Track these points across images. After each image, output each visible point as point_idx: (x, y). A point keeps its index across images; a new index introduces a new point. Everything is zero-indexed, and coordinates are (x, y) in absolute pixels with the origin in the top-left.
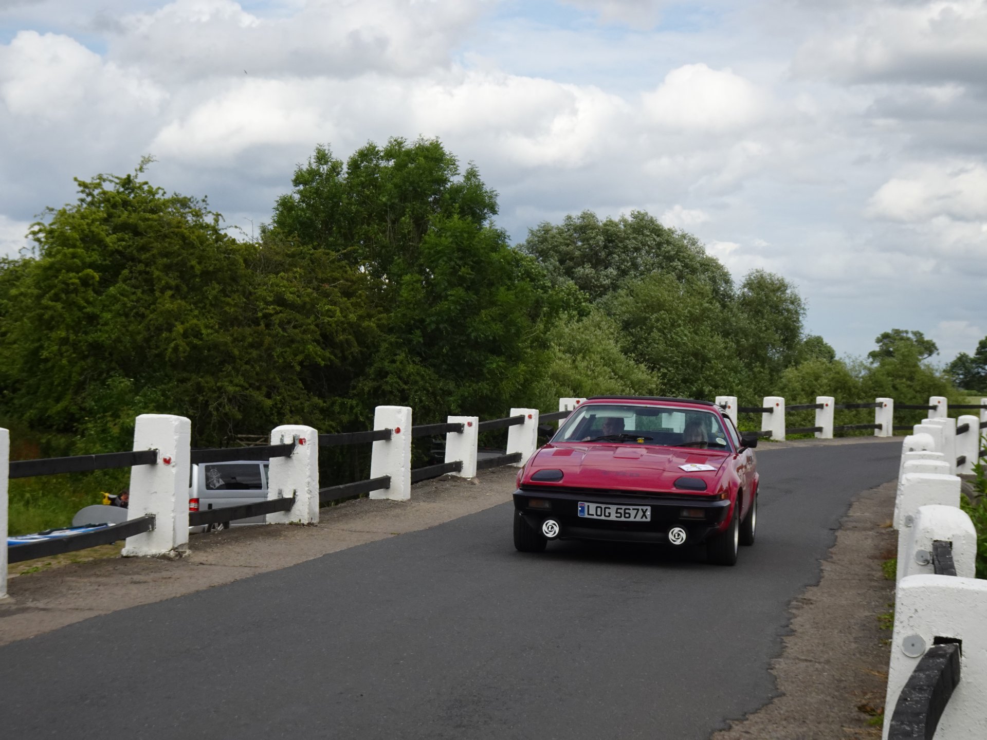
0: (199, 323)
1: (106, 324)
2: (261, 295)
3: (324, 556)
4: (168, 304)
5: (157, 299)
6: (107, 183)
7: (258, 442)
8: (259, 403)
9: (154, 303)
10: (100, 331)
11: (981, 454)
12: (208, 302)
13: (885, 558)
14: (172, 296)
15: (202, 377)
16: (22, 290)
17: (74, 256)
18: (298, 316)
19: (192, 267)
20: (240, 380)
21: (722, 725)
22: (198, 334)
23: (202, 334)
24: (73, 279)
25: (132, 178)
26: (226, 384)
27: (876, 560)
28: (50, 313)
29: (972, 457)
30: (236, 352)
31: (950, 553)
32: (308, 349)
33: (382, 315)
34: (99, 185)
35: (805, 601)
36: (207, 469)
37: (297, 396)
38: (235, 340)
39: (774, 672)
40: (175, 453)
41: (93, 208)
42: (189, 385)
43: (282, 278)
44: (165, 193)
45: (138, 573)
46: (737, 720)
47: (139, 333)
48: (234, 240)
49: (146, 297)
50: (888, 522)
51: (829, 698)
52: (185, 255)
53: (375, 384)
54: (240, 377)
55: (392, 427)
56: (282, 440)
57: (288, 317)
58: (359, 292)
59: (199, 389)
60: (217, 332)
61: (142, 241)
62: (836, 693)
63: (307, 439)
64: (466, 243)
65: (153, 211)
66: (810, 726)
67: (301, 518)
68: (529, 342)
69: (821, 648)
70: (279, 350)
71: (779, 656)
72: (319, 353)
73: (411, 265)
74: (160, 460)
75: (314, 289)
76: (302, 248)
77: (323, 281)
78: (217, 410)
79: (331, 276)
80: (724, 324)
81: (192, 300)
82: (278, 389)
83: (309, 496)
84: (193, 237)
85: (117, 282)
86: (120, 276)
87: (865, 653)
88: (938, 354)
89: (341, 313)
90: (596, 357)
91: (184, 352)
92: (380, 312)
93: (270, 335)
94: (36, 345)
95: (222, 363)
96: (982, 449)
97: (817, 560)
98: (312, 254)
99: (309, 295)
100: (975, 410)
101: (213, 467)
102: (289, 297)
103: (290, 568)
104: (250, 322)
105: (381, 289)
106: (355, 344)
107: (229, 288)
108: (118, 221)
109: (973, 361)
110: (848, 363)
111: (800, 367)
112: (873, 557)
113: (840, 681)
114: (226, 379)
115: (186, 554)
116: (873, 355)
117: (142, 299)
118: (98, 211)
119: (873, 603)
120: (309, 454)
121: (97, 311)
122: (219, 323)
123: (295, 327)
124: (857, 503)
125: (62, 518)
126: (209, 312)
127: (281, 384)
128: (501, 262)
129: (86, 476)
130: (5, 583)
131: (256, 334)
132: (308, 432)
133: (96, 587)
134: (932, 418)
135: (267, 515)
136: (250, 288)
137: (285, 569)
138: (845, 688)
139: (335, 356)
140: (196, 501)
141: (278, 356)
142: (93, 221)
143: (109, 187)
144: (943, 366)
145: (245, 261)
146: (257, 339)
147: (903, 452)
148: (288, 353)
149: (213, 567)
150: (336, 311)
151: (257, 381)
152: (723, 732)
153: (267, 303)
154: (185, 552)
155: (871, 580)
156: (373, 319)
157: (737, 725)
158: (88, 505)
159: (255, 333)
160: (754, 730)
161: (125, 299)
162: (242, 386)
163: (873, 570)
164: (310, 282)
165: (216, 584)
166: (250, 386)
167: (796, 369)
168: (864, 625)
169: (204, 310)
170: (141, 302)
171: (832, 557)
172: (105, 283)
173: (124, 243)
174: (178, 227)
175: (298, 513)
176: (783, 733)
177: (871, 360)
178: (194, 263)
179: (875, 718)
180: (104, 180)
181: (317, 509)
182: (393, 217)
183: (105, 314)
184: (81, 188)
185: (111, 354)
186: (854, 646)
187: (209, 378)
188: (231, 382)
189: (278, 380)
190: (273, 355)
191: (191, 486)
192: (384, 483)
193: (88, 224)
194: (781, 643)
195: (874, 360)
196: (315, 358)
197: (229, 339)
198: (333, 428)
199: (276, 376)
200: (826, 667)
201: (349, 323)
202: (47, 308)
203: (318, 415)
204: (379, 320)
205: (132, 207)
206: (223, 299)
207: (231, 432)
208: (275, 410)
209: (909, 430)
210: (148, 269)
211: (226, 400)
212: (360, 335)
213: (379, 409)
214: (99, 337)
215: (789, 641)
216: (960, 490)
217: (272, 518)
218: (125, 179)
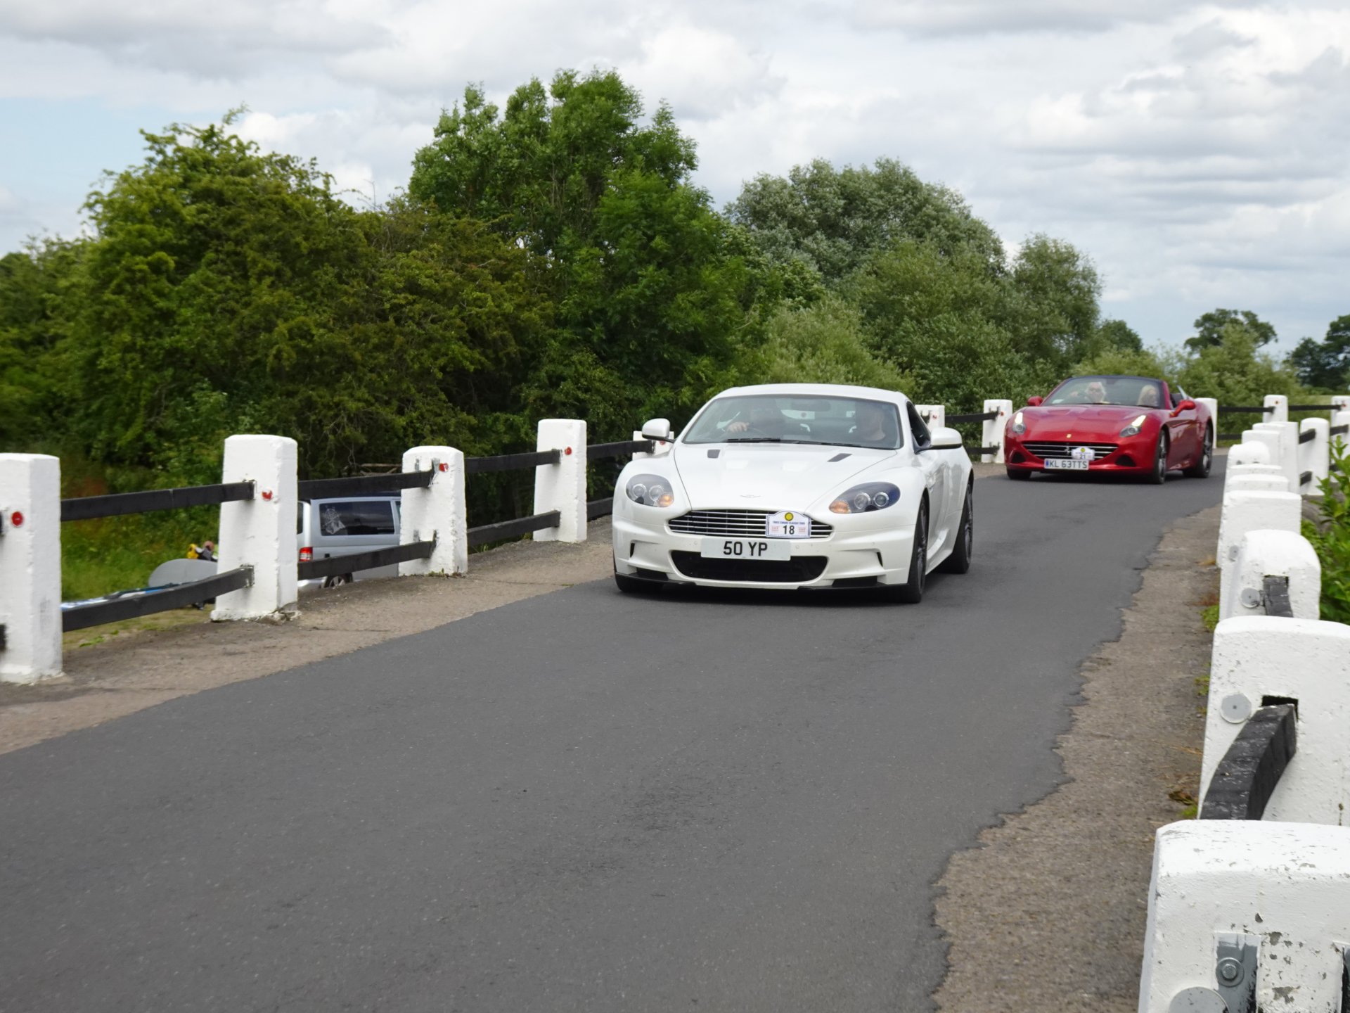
0: (307, 319)
1: (186, 323)
2: (387, 281)
3: (475, 614)
4: (265, 296)
5: (251, 289)
6: (184, 136)
7: (388, 474)
8: (387, 422)
9: (248, 294)
10: (178, 332)
11: (1333, 468)
12: (318, 291)
13: (1206, 604)
14: (272, 285)
15: (313, 389)
16: (75, 279)
17: (141, 234)
18: (441, 307)
19: (297, 245)
20: (362, 393)
21: (992, 821)
22: (307, 335)
23: (313, 336)
24: (140, 263)
25: (216, 130)
26: (346, 398)
27: (1194, 608)
28: (112, 309)
29: (1320, 471)
30: (358, 356)
31: (1285, 590)
32: (453, 351)
33: (547, 303)
34: (172, 140)
35: (1102, 661)
36: (323, 508)
37: (438, 411)
38: (356, 341)
39: (1061, 752)
40: (277, 485)
41: (166, 171)
42: (296, 401)
43: (415, 257)
44: (258, 148)
45: (233, 642)
46: (1011, 814)
47: (228, 335)
48: (351, 209)
49: (239, 287)
50: (1210, 559)
51: (1131, 784)
52: (287, 229)
53: (543, 393)
54: (363, 389)
55: (561, 446)
56: (417, 466)
57: (426, 309)
58: (516, 273)
59: (310, 404)
60: (331, 330)
61: (230, 212)
62: (1141, 777)
63: (449, 464)
64: (655, 206)
65: (244, 173)
66: (1107, 819)
67: (443, 566)
68: (739, 335)
69: (1122, 719)
70: (412, 352)
71: (1067, 731)
72: (467, 354)
73: (584, 236)
74: (258, 495)
75: (457, 271)
76: (439, 217)
77: (469, 260)
78: (334, 432)
79: (478, 254)
80: (996, 306)
81: (297, 289)
82: (414, 402)
83: (454, 538)
84: (297, 205)
85: (199, 267)
86: (203, 260)
87: (1180, 726)
88: (1276, 341)
89: (493, 301)
90: (829, 353)
91: (288, 359)
92: (543, 300)
93: (401, 333)
94: (94, 350)
95: (339, 371)
96: (1333, 462)
97: (1117, 608)
98: (454, 225)
99: (450, 280)
100: (1325, 412)
101: (330, 505)
102: (425, 282)
103: (431, 631)
104: (374, 316)
105: (545, 270)
106: (513, 342)
107: (346, 272)
108: (197, 186)
109: (1323, 349)
110: (1160, 355)
111: (1097, 360)
112: (1191, 604)
113: (1146, 762)
114: (345, 392)
115: (295, 616)
116: (1192, 343)
117: (231, 289)
118: (172, 174)
119: (1190, 662)
120: (453, 483)
121: (173, 305)
122: (334, 319)
123: (433, 321)
124: (1170, 535)
125: (135, 577)
126: (320, 304)
127: (418, 396)
128: (703, 232)
129: (166, 521)
130: (60, 658)
131: (383, 333)
132: (451, 456)
133: (179, 661)
134: (1268, 421)
135: (401, 565)
136: (373, 270)
137: (423, 633)
138: (1152, 770)
139: (487, 357)
140: (310, 550)
141: (412, 360)
142: (165, 187)
143: (186, 141)
144: (1284, 357)
145: (366, 235)
146: (383, 339)
147: (1228, 466)
148: (426, 356)
149: (331, 633)
150: (486, 299)
151: (385, 393)
152: (994, 830)
153: (396, 291)
154: (293, 614)
155: (1187, 633)
156: (535, 309)
157: (1012, 820)
158: (170, 559)
159: (382, 330)
160: (1034, 826)
161: (210, 290)
162: (366, 401)
163: (1190, 619)
164: (452, 261)
165: (334, 654)
166: (376, 401)
167: (1093, 363)
168: (1179, 690)
169: (313, 303)
170: (232, 293)
171: (1136, 605)
172: (183, 269)
173: (206, 216)
174: (277, 193)
175: (440, 560)
176: (1072, 829)
177: (1189, 349)
178: (299, 239)
179: (1191, 808)
180: (180, 132)
181: (464, 555)
182: (560, 175)
183: (183, 310)
184: (148, 144)
185: (193, 362)
186: (1164, 716)
187: (323, 391)
188: (352, 396)
189: (413, 391)
190: (405, 360)
191: (300, 529)
192: (552, 520)
193: (158, 192)
194: (1070, 715)
195: (1193, 350)
196: (461, 362)
197: (347, 340)
198: (486, 451)
199: (411, 385)
200: (1129, 744)
201: (503, 315)
202: (107, 303)
203: (466, 434)
204: (543, 309)
205: (217, 167)
206: (339, 286)
207: (352, 460)
208: (410, 430)
209: (1237, 439)
210: (239, 249)
211: (345, 420)
212: (518, 330)
213: (544, 424)
214: (177, 342)
215: (1081, 712)
216: (1300, 511)
217: (406, 568)
218: (207, 131)
